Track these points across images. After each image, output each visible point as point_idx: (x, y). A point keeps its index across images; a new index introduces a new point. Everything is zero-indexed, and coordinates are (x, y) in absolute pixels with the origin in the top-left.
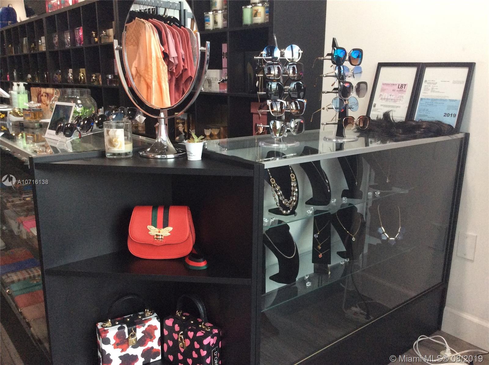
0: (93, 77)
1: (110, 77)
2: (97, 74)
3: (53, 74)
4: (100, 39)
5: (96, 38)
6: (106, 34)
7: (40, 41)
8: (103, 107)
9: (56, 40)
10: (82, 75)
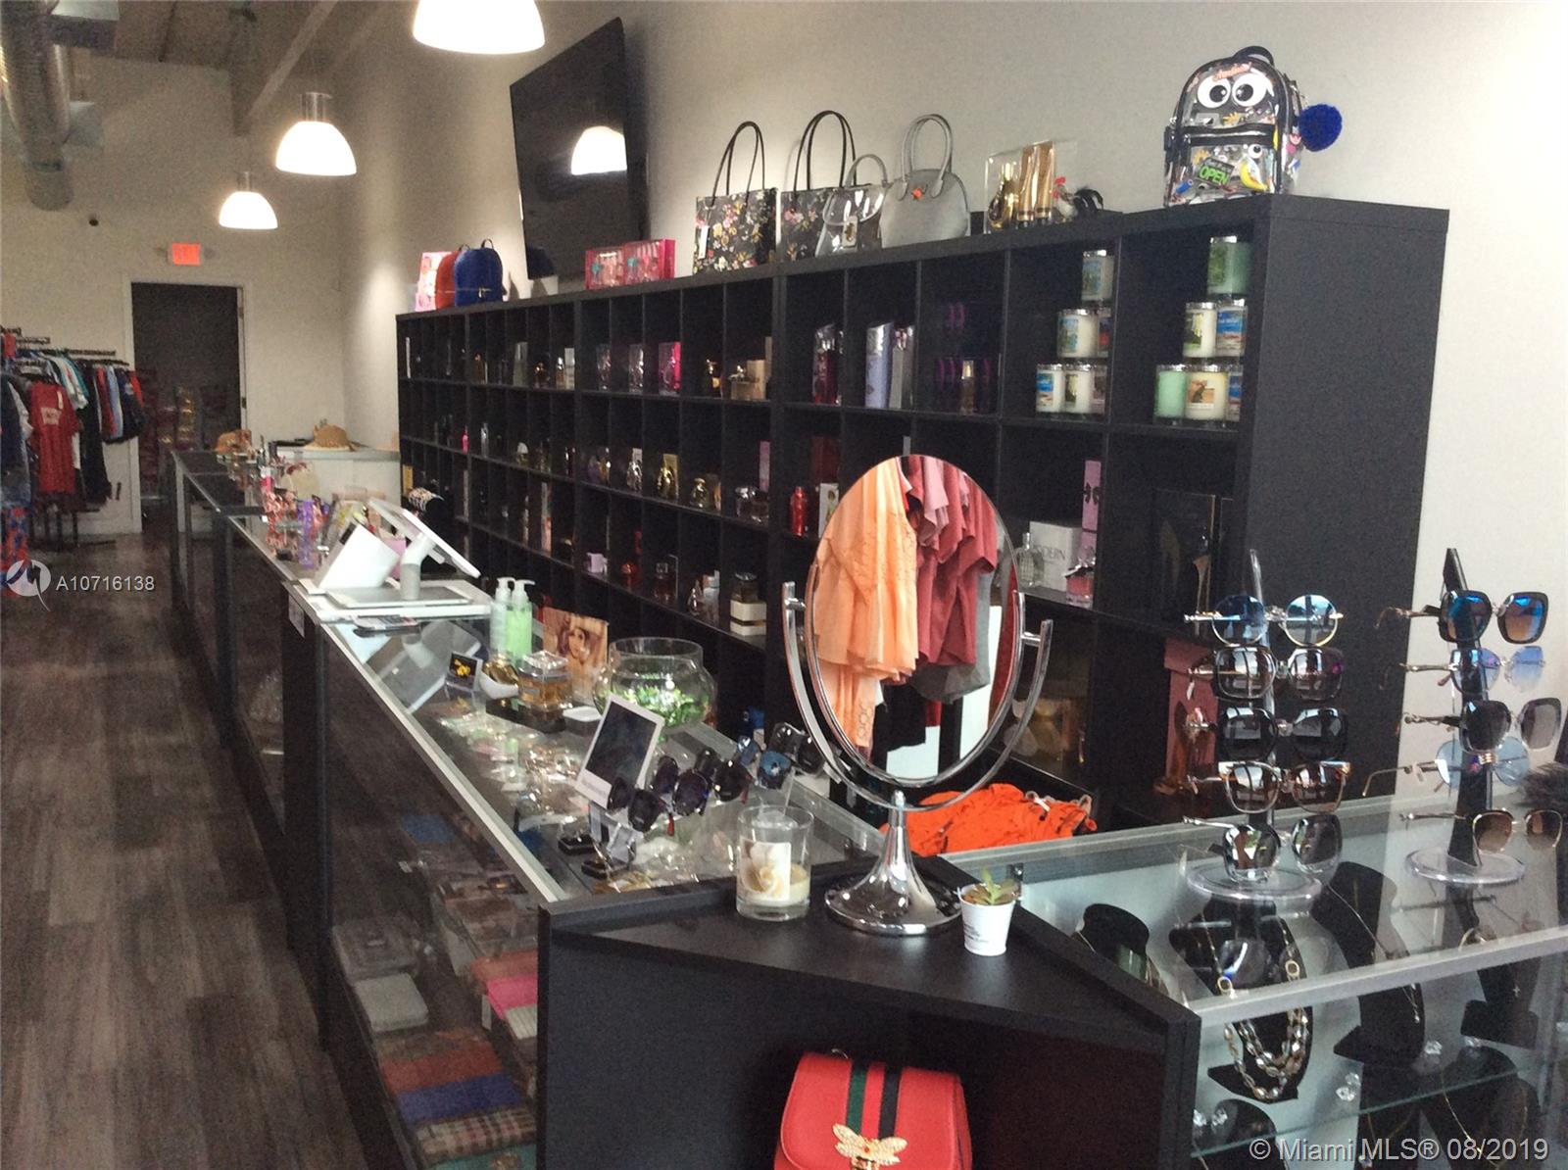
0: (698, 483)
1: (744, 492)
2: (712, 477)
3: (588, 459)
4: (727, 384)
5: (718, 377)
6: (745, 374)
7: (560, 361)
8: (717, 573)
9: (606, 363)
10: (666, 472)
